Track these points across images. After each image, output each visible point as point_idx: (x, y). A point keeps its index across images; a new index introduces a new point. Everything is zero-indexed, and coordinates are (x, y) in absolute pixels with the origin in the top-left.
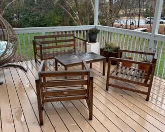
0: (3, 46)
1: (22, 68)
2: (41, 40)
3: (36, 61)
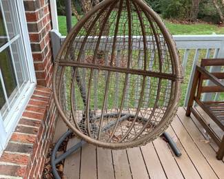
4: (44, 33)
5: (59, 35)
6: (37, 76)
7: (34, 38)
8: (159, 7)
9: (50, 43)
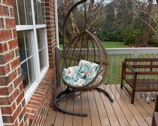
0: (92, 69)
1: (107, 95)
2: (131, 63)
3: (122, 87)
4: (53, 47)
5: (59, 48)
6: (50, 64)
7: (50, 48)
8: (122, 38)
9: (55, 52)
